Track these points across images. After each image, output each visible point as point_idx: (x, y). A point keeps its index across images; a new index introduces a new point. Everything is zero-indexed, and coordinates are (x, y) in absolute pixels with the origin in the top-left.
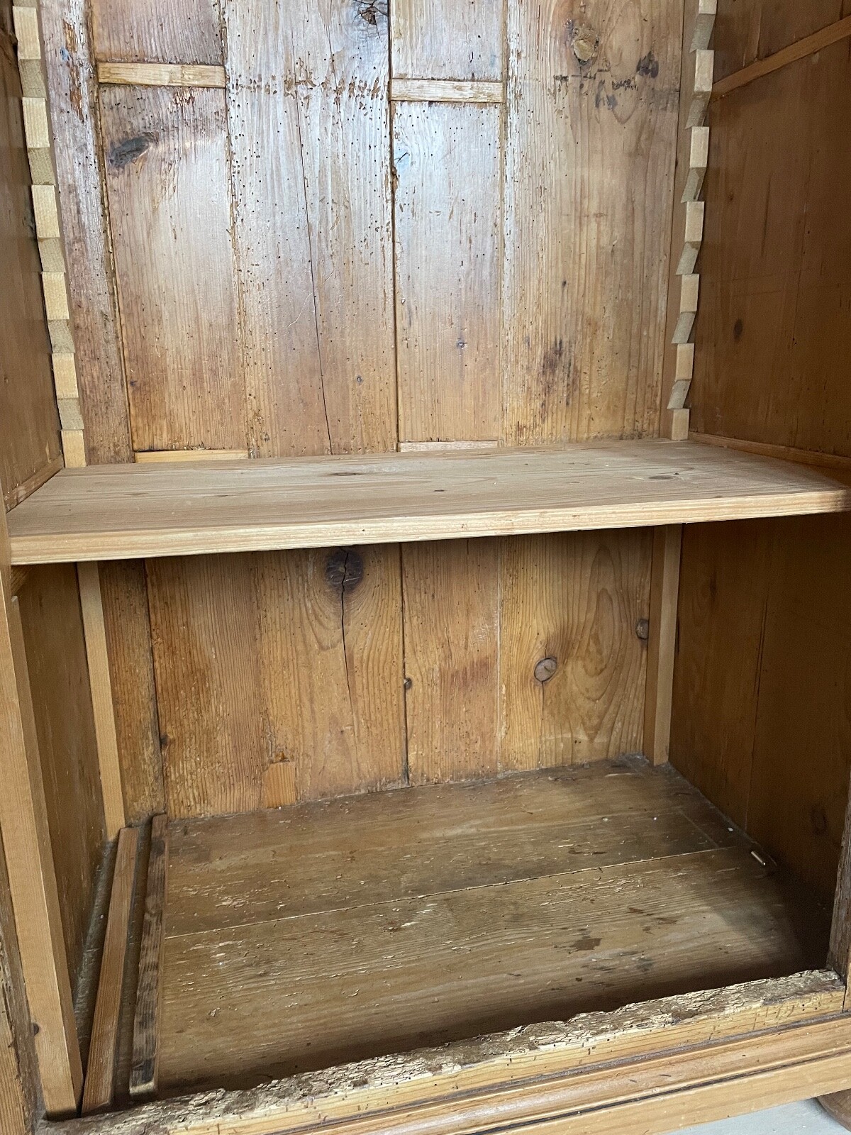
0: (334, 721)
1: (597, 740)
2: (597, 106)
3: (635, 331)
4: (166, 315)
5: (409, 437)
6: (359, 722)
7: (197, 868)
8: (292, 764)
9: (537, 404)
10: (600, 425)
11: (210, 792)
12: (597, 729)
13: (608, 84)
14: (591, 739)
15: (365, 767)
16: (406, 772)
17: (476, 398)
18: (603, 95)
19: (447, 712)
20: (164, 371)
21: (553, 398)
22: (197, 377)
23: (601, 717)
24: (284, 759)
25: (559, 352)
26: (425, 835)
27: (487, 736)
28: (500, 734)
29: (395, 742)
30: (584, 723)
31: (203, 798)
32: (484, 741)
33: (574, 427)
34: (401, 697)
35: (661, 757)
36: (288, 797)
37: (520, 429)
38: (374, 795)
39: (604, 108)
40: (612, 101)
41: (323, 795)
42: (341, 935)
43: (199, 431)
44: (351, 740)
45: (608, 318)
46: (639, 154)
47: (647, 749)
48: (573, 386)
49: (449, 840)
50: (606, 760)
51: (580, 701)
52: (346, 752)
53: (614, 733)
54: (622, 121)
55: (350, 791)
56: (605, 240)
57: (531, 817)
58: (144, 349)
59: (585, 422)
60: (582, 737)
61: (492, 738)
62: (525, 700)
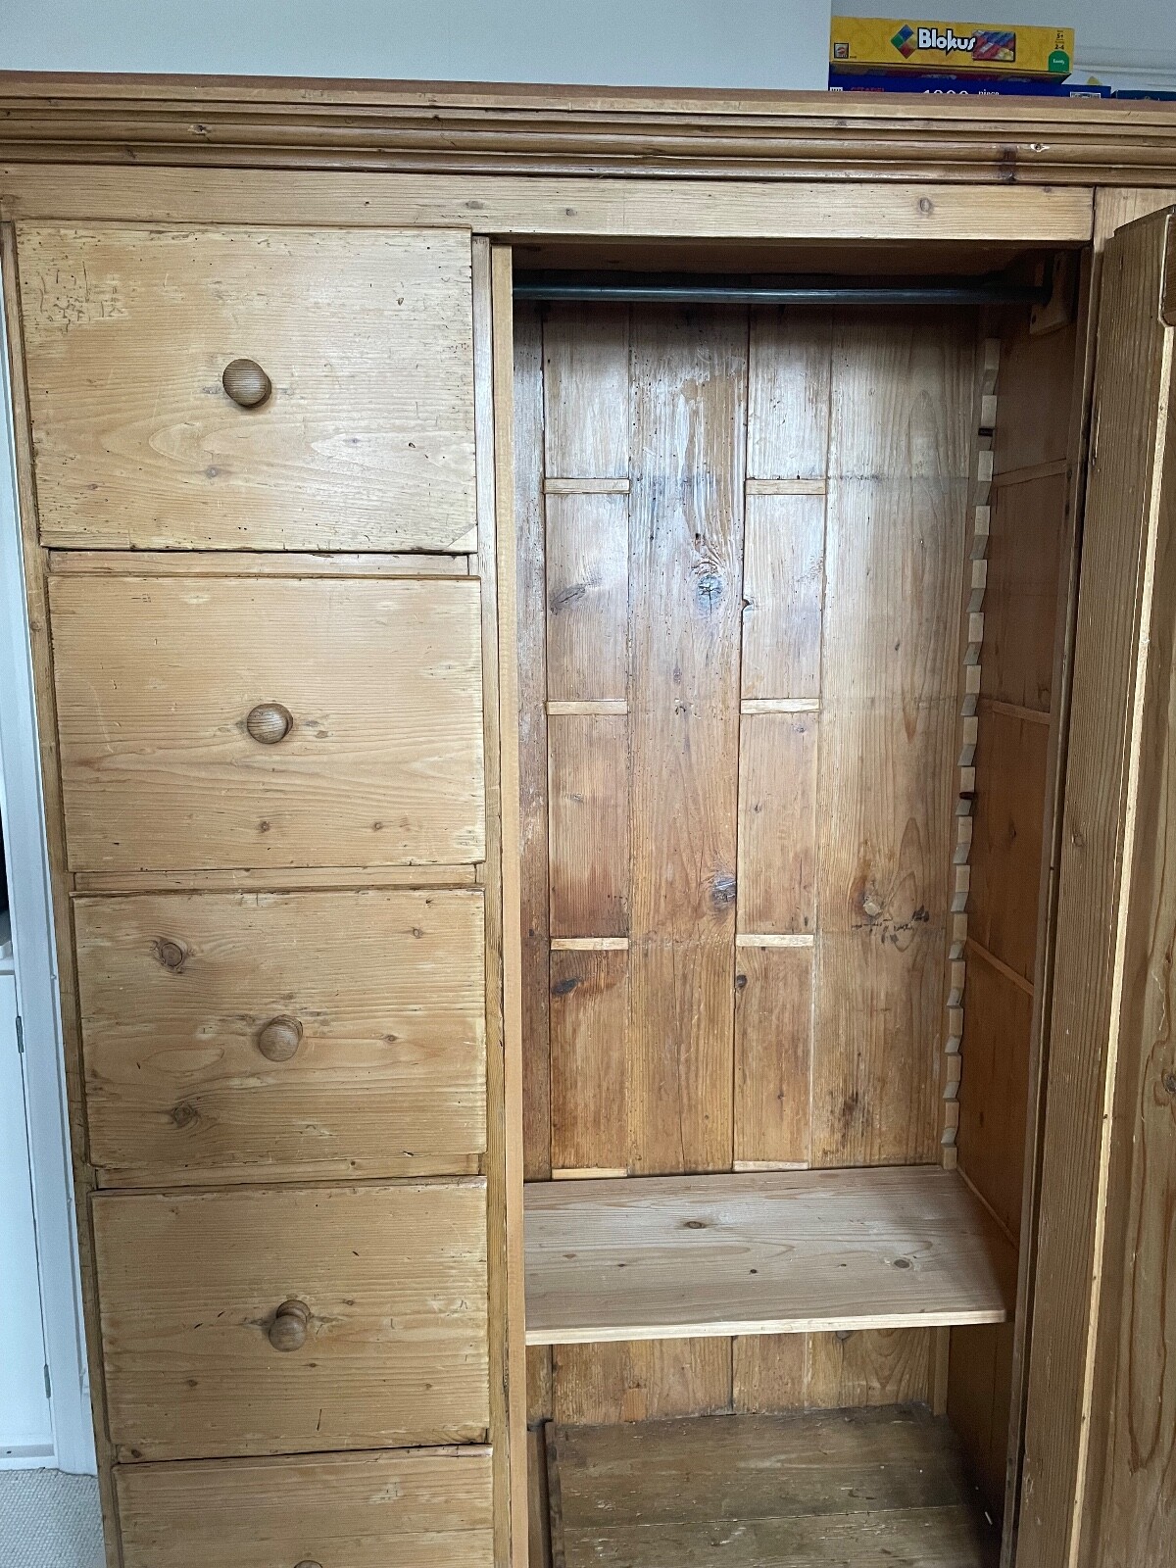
0: (676, 1359)
1: (888, 1388)
2: (883, 942)
3: (915, 1084)
4: (579, 1084)
5: (741, 1156)
6: (696, 1361)
7: (578, 1473)
8: (644, 1390)
9: (838, 1136)
10: (889, 1151)
11: (585, 1407)
12: (888, 1379)
13: (891, 928)
14: (883, 1387)
15: (700, 1395)
16: (731, 1402)
17: (792, 1133)
18: (887, 934)
19: (764, 1359)
20: (575, 1118)
21: (851, 1132)
22: (596, 1122)
23: (892, 1369)
24: (638, 1386)
25: (856, 1100)
26: (742, 1465)
27: (797, 1380)
28: (807, 1380)
29: (724, 1379)
30: (877, 1374)
31: (580, 1411)
32: (793, 1384)
33: (868, 1152)
34: (729, 1344)
35: (939, 1409)
36: (640, 1414)
37: (825, 1153)
38: (706, 1418)
39: (888, 941)
40: (894, 939)
41: (667, 1415)
42: (679, 1544)
43: (595, 1157)
44: (689, 1374)
45: (893, 1074)
46: (916, 973)
47: (930, 1401)
48: (868, 1123)
49: (760, 1471)
50: (896, 1405)
51: (874, 1356)
52: (685, 1384)
53: (903, 1383)
54: (901, 950)
55: (687, 1413)
56: (890, 1026)
57: (824, 1458)
58: (564, 1104)
59: (876, 1148)
60: (876, 1384)
61: (800, 1382)
62: (828, 1354)
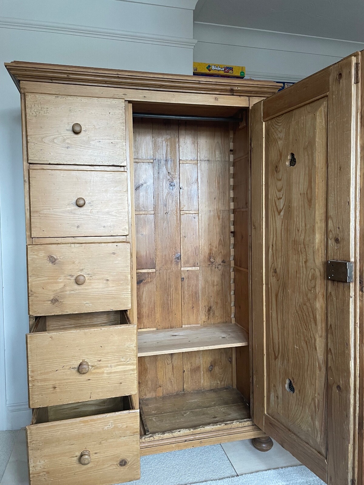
0: (170, 379)
1: (222, 383)
2: (215, 268)
3: (224, 303)
4: (144, 307)
5: (184, 324)
6: (174, 379)
7: (146, 407)
8: (162, 388)
9: (207, 317)
10: (219, 320)
11: (147, 393)
12: (222, 381)
13: (217, 265)
14: (221, 383)
15: (176, 388)
16: (184, 390)
17: (196, 317)
18: (216, 267)
19: (192, 377)
20: (143, 315)
21: (210, 316)
22: (148, 316)
23: (223, 378)
24: (160, 387)
25: (211, 308)
26: (187, 401)
27: (200, 382)
28: (202, 382)
29: (181, 383)
30: (219, 379)
31: (145, 395)
32: (199, 383)
33: (214, 321)
34: (183, 374)
35: (235, 387)
36: (161, 395)
37: (204, 322)
38: (177, 394)
39: (216, 268)
40: (218, 268)
41: (168, 394)
42: (174, 417)
43: (148, 325)
44: (173, 383)
45: (219, 301)
46: (223, 275)
47: (232, 386)
48: (214, 314)
49: (192, 402)
50: (224, 387)
51: (218, 375)
52: (172, 385)
53: (226, 382)
54: (219, 270)
55: (173, 394)
56: (218, 289)
57: (208, 398)
58: (140, 312)
59: (216, 320)
60: (219, 382)
61: (201, 383)
62: (207, 375)
